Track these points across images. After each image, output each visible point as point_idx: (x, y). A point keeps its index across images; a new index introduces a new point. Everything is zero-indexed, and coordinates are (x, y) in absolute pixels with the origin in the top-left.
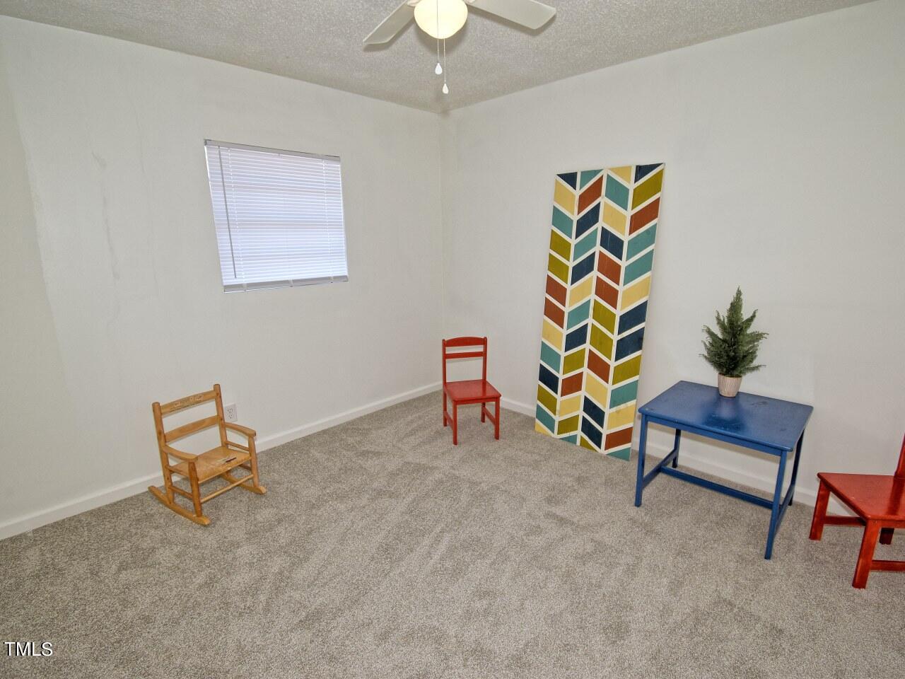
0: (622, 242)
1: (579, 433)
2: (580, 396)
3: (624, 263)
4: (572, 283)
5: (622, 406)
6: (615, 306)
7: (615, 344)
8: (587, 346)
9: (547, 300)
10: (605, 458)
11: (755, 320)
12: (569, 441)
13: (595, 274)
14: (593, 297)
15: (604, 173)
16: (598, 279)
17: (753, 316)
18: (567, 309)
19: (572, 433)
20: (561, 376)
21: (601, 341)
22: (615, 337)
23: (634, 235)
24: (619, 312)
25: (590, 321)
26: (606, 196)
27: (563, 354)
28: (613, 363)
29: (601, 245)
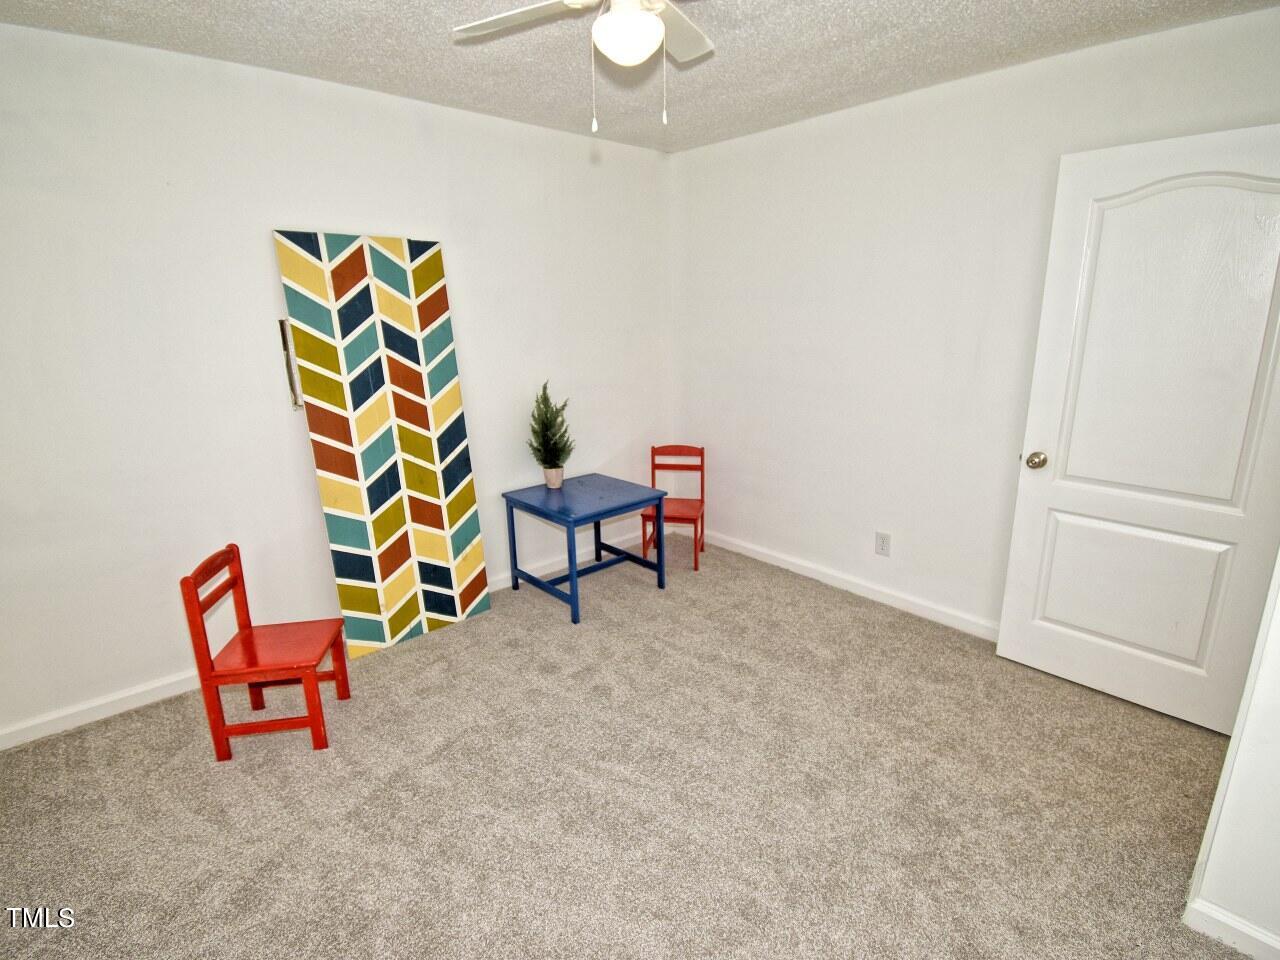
0: (414, 342)
1: (424, 616)
2: (411, 566)
3: (424, 369)
4: (355, 408)
5: (468, 549)
6: (427, 428)
7: (440, 476)
8: (405, 493)
9: (315, 443)
10: (466, 624)
11: (566, 408)
12: (412, 637)
13: (388, 388)
14: (394, 422)
15: (364, 242)
16: (396, 395)
17: (565, 405)
18: (357, 449)
19: (413, 623)
20: (374, 553)
21: (421, 479)
22: (438, 467)
23: (428, 331)
24: (434, 433)
25: (399, 456)
26: (375, 275)
27: (368, 518)
28: (443, 502)
29: (387, 346)
